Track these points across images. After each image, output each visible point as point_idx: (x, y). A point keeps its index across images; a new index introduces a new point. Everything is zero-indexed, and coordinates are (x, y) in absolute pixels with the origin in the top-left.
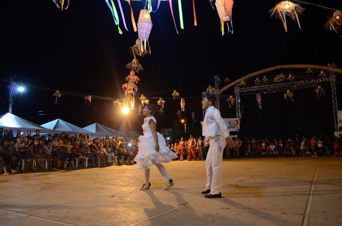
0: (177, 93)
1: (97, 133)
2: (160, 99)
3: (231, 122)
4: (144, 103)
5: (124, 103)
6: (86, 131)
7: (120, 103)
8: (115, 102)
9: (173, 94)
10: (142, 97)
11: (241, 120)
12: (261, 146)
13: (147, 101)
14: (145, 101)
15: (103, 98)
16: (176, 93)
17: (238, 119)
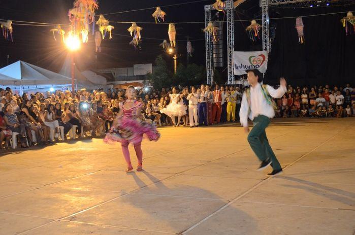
0: (163, 14)
1: (25, 79)
2: (134, 24)
3: (252, 59)
4: (104, 31)
5: (70, 33)
6: (6, 76)
7: (63, 32)
8: (53, 30)
9: (154, 15)
10: (102, 20)
11: (270, 55)
12: (301, 99)
13: (110, 28)
14: (106, 27)
15: (31, 23)
16: (159, 13)
17: (265, 53)
